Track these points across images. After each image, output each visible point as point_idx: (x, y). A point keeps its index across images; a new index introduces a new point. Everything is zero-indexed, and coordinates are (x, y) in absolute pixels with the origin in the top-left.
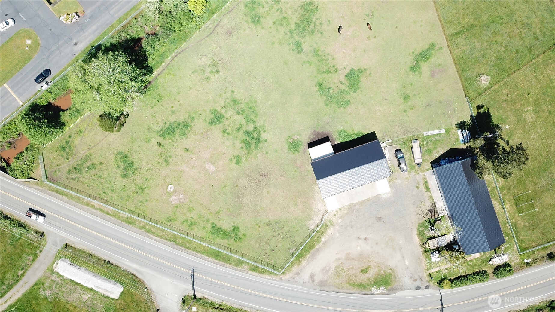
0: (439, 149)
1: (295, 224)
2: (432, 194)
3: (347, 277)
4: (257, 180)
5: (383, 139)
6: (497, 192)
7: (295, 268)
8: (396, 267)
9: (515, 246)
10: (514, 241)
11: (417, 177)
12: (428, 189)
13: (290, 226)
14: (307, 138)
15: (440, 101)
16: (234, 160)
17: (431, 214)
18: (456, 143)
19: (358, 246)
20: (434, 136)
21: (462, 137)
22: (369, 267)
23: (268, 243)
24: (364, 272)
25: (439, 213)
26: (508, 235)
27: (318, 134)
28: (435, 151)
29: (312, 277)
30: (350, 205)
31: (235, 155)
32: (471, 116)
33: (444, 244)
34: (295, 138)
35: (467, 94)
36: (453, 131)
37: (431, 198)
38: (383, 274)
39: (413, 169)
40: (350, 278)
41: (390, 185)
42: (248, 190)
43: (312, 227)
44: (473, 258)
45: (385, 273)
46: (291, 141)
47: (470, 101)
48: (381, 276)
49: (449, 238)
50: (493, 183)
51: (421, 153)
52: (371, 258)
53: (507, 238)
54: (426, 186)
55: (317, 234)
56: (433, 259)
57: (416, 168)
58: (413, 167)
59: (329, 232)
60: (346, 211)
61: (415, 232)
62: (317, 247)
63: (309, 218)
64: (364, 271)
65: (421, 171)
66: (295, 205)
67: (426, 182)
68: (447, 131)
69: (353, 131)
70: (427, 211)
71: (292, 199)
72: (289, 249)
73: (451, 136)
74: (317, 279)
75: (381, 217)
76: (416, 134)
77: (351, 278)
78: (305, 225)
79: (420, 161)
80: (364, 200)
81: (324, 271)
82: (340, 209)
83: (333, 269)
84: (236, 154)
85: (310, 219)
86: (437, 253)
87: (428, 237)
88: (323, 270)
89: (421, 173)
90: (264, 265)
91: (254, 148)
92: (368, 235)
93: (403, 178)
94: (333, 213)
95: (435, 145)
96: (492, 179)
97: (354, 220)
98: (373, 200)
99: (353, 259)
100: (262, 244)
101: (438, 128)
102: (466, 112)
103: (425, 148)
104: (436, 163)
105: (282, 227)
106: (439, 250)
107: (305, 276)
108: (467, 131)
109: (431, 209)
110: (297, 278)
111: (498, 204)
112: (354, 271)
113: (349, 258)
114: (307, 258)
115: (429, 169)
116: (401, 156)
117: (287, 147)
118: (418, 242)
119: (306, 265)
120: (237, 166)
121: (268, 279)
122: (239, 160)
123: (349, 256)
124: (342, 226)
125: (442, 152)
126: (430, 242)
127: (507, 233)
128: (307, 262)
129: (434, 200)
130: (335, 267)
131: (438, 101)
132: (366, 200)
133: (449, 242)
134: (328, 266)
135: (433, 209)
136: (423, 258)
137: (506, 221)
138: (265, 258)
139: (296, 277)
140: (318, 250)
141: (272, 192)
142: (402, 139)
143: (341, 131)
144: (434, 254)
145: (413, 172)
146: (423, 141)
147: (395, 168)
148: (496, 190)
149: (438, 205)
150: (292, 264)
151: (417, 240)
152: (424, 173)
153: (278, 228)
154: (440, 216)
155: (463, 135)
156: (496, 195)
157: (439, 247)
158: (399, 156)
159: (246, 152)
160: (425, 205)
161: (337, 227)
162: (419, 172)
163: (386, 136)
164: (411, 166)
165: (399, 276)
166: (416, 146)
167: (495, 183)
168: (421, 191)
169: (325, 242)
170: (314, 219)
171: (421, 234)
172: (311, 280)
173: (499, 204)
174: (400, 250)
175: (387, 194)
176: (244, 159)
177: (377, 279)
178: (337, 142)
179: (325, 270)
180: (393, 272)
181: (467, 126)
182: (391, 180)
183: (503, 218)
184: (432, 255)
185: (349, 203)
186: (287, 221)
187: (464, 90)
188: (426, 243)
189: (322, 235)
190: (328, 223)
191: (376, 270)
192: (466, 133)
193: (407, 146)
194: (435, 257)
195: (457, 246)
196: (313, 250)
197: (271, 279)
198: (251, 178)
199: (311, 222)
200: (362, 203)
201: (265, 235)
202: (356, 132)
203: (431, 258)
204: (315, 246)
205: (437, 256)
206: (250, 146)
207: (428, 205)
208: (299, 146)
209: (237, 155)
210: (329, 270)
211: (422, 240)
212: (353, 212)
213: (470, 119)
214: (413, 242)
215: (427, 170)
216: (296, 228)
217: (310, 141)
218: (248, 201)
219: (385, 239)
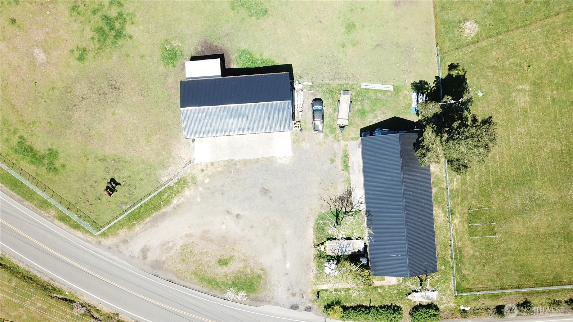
0: (378, 113)
1: (140, 169)
2: (351, 176)
3: (195, 264)
4: (101, 90)
5: (301, 77)
6: (445, 196)
7: (123, 233)
8: (271, 267)
9: (453, 281)
10: (453, 274)
11: (336, 145)
12: (346, 167)
13: (133, 170)
14: (192, 49)
15: (397, 43)
16: (77, 54)
17: (341, 204)
18: (405, 111)
19: (223, 223)
20: (376, 91)
21: (416, 103)
22: (232, 258)
23: (94, 186)
24: (221, 263)
25: (353, 205)
26: (446, 263)
27: (210, 47)
28: (371, 115)
29: (145, 251)
30: (228, 162)
31: (79, 46)
32: (437, 77)
33: (349, 251)
34: (175, 45)
35: (440, 44)
36: (406, 92)
37: (348, 180)
38: (249, 274)
39: (332, 133)
40: (199, 267)
41: (293, 148)
42: (85, 103)
43: (164, 180)
44: (387, 284)
45: (252, 272)
46: (168, 47)
47: (442, 54)
48: (245, 275)
49: (358, 246)
50: (443, 181)
51: (350, 111)
52: (237, 245)
53: (443, 267)
54: (344, 162)
55: (169, 192)
56: (327, 270)
57: (337, 132)
58: (332, 130)
59: (187, 192)
60: (219, 169)
61: (312, 224)
62: (163, 210)
63: (164, 166)
64: (223, 262)
65: (344, 138)
66: (148, 142)
67: (346, 156)
68: (397, 90)
69: (261, 55)
70: (337, 198)
71: (146, 131)
72: (123, 203)
73: (401, 98)
74: (152, 256)
75: (267, 190)
76: (350, 82)
77: (201, 267)
78: (155, 174)
79: (345, 123)
80: (251, 160)
81: (164, 248)
82: (212, 164)
83: (178, 248)
84: (82, 45)
85: (164, 167)
86: (335, 262)
87: (328, 237)
88: (164, 245)
89: (342, 141)
90: (80, 216)
91: (110, 43)
92: (242, 211)
93: (315, 141)
94: (200, 167)
95: (374, 106)
96: (444, 175)
97: (228, 184)
98: (263, 162)
99: (211, 240)
100: (84, 185)
101: (384, 82)
102: (431, 69)
103: (358, 106)
104: (367, 131)
105: (121, 168)
106: (338, 259)
107: (135, 247)
108: (425, 97)
109: (343, 197)
110: (123, 247)
111: (443, 214)
112: (208, 259)
113: (205, 237)
114: (145, 222)
115: (356, 139)
116: (319, 108)
117: (160, 54)
118: (312, 240)
119: (141, 233)
120: (78, 63)
121: (79, 237)
122: (84, 55)
123: (206, 235)
124: (208, 188)
125: (381, 118)
126: (329, 243)
127: (445, 260)
128: (143, 228)
129: (351, 185)
130: (182, 246)
131: (394, 43)
132: (254, 159)
133: (356, 250)
134: (172, 241)
135: (346, 198)
136: (313, 265)
137: (449, 242)
138: (84, 207)
139: (122, 246)
140: (164, 215)
141: (119, 114)
142: (328, 84)
143: (243, 52)
144: (330, 263)
145: (331, 137)
146: (357, 95)
147: (307, 125)
148: (445, 193)
149: (355, 194)
150: (121, 225)
151: (311, 237)
152: (346, 143)
153: (114, 169)
154: (353, 210)
155: (418, 101)
156: (444, 200)
157: (340, 254)
158: (315, 107)
159: (97, 46)
160: (335, 188)
161: (201, 189)
162: (340, 138)
163: (307, 75)
164: (330, 128)
165: (272, 282)
166: (345, 99)
167: (446, 183)
168: (335, 167)
169: (178, 206)
170: (171, 168)
171: (319, 229)
172: (142, 255)
173: (445, 215)
174: (283, 244)
175: (286, 159)
176: (92, 56)
177: (238, 279)
178: (234, 66)
179: (166, 246)
180: (265, 274)
181: (427, 89)
182: (297, 140)
183: (445, 237)
184: (327, 264)
185: (227, 159)
186: (130, 162)
187: (436, 36)
188: (322, 244)
189: (175, 195)
190: (189, 180)
191: (241, 265)
192: (422, 98)
193: (333, 97)
194: (330, 268)
195: (366, 259)
196: (157, 213)
197: (83, 239)
198: (93, 86)
199: (165, 172)
200: (246, 163)
201: (93, 174)
202: (265, 57)
203: (325, 268)
204: (161, 208)
205: (333, 266)
206: (105, 40)
207: (341, 191)
208: (177, 57)
209: (83, 47)
210: (171, 248)
211: (318, 238)
212: (231, 172)
213: (435, 81)
214: (305, 238)
215: (352, 139)
216: (141, 176)
217: (194, 54)
218: (81, 118)
219: (266, 223)
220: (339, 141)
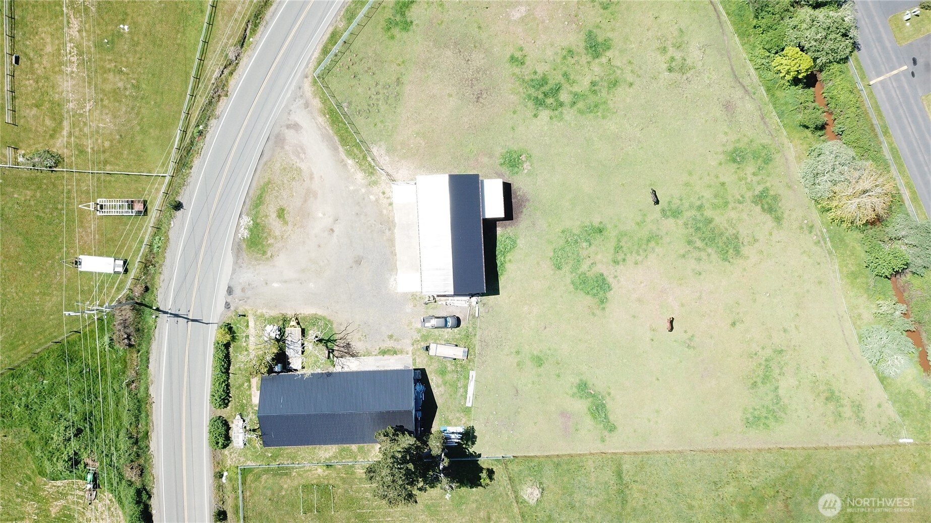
0: (442, 389)
1: (387, 124)
2: (373, 357)
3: (280, 182)
4: (476, 82)
5: (484, 304)
6: (347, 460)
7: (317, 103)
8: (274, 266)
9: (253, 464)
10: (262, 465)
11: (408, 341)
12: (384, 352)
13: (386, 115)
14: (520, 185)
15: (519, 413)
16: (518, 54)
17: (342, 345)
18: (443, 419)
19: (324, 215)
20: (466, 387)
21: (452, 431)
22: (286, 223)
23: (369, 71)
24: (280, 212)
25: (341, 359)
26: (274, 458)
27: (521, 205)
28: (440, 381)
29: (296, 127)
30: (393, 221)
31: (527, 58)
32: (480, 455)
33: (289, 352)
34: (525, 166)
35: (517, 460)
36: (464, 420)
37: (368, 354)
38: (267, 241)
39: (421, 337)
40: (277, 186)
41: (405, 294)
42: (463, 64)
43: (375, 150)
44: (253, 393)
45: (269, 245)
46: (523, 158)
47: (504, 461)
48: (266, 238)
49: (295, 362)
50: (364, 459)
51: (444, 357)
52: (299, 229)
53: (270, 455)
54: (388, 350)
55: (361, 156)
56: (269, 328)
57: (422, 343)
58: (425, 338)
59: (360, 176)
60: (385, 212)
61: (320, 312)
62: (341, 149)
63: (390, 150)
64: (281, 213)
65: (416, 350)
66: (417, 134)
67: (395, 353)
68: (467, 411)
69: (510, 261)
70: (349, 340)
71: (429, 132)
72: (350, 104)
73: (458, 415)
74: (290, 134)
75: (360, 264)
76: (476, 359)
77: (276, 188)
78: (380, 140)
79: (432, 352)
80: (394, 247)
81: (298, 149)
82: (391, 204)
83: (298, 164)
84: (528, 61)
85: (388, 151)
86: (277, 337)
87: (306, 330)
88: (302, 148)
89: (412, 348)
90: (336, 55)
91: (530, 92)
92: (337, 236)
93: (413, 318)
94: (387, 190)
95: (450, 384)
96: (370, 460)
97: (368, 221)
98: (391, 260)
99: (305, 201)
100: (370, 61)
101: (476, 397)
102: (489, 449)
103: (450, 367)
104: (421, 377)
105: (389, 102)
106: (281, 340)
107: (299, 116)
108: (458, 441)
109: (350, 347)
110: (300, 103)
111: (328, 457)
112: (285, 197)
113: (309, 194)
114: (327, 128)
115: (414, 364)
116: (448, 324)
117: (515, 149)
118: (302, 312)
119: (316, 123)
120: (508, 56)
121: (312, 54)
122: (517, 63)
123: (311, 195)
124: (364, 199)
125: (436, 392)
126: (298, 330)
127: (277, 457)
128: (321, 125)
129: (362, 357)
130: (300, 169)
131: (519, 410)
132: (395, 250)
133: (290, 360)
134: (305, 158)
135: (349, 351)
136: (274, 313)
137: (297, 462)
138: (346, 60)
139: (302, 101)
140: (336, 149)
141: (449, 102)
142: (475, 335)
143: (515, 242)
144: (277, 331)
145: (417, 336)
146: (462, 366)
147: (431, 310)
148: (351, 460)
149: (353, 361)
150: (324, 101)
151: (306, 311)
152: (410, 353)
153: (388, 94)
154: (335, 359)
155: (453, 433)
156: (343, 458)
157: (286, 342)
158: (449, 320)
159: (526, 78)
160: (360, 340)
161: (363, 190)
162: (415, 346)
163: (487, 311)
164: (428, 336)
165: (257, 267)
166: (458, 353)
167: (362, 462)
168: (383, 340)
169: (345, 165)
170: (387, 158)
171: (315, 320)
172: (291, 124)
173: (326, 459)
174: (299, 280)
175: (394, 285)
176: (515, 71)
177: (263, 230)
178: (499, 231)
179: (300, 150)
180: (267, 259)
181: (466, 444)
182: (415, 299)
183: (302, 458)
184: (276, 327)
185: (397, 220)
186: (395, 112)
187: (526, 456)
188: (298, 323)
189: (357, 162)
190: (373, 178)
191: (277, 233)
192: (455, 438)
193: (461, 339)
194: (272, 331)
195: (280, 371)
196: (337, 141)
197: (310, 59)
198: (481, 73)
199: (383, 152)
200: (392, 241)
201: (383, 70)
202: (507, 265)
203: (272, 326)
204: (343, 146)
205: (273, 335)
206: (534, 87)
207: (357, 345)
208: (511, 168)
209: (525, 61)
210: (298, 156)
211: (304, 318)
212: (381, 224)
213: (475, 453)
214: (305, 305)
215: (414, 360)
216: (379, 124)
217: (514, 188)
218: (445, 58)
219: (323, 261)
220: (413, 345)
